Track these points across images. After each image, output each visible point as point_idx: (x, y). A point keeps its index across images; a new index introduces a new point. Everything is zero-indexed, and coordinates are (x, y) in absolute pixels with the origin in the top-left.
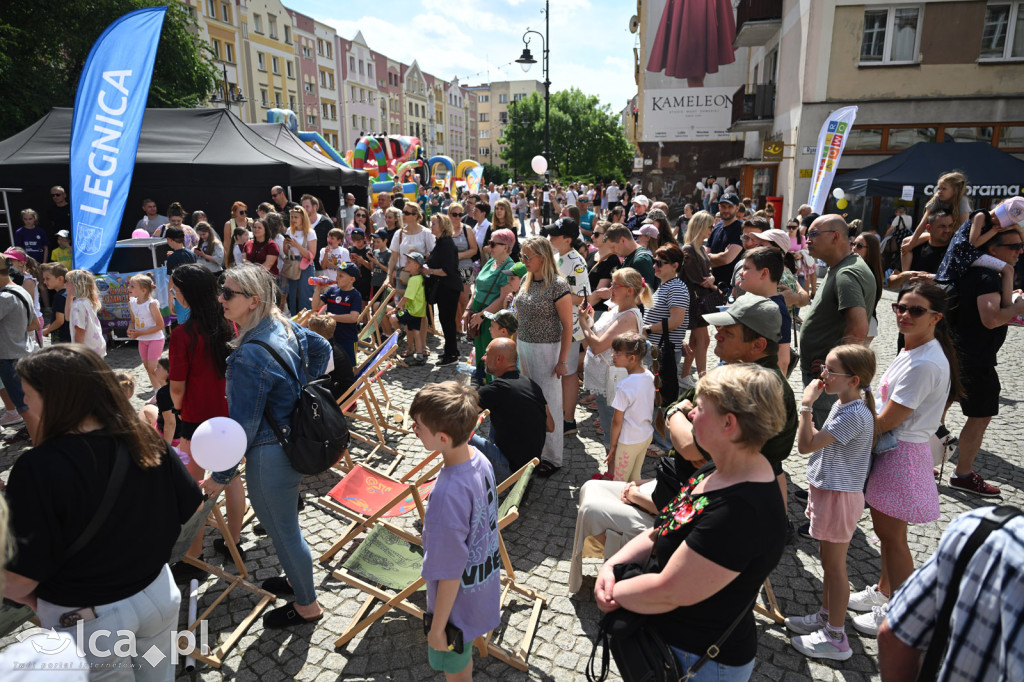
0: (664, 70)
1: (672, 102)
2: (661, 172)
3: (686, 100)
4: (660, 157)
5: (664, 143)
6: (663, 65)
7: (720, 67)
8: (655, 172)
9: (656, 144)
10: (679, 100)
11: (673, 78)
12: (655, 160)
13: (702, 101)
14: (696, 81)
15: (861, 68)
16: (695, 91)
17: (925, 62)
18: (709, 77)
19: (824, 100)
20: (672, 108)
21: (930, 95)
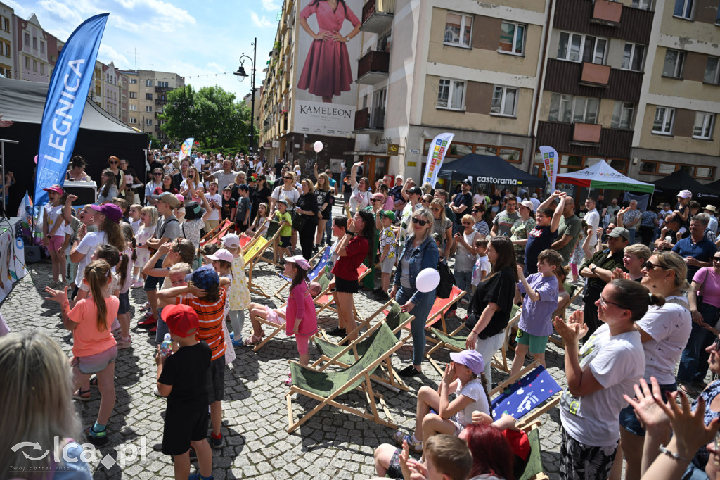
0: (308, 89)
1: (313, 109)
2: (305, 153)
3: (321, 109)
4: (304, 143)
5: (308, 135)
6: (307, 86)
7: (342, 93)
8: (301, 152)
9: (303, 135)
10: (317, 109)
11: (313, 95)
12: (301, 145)
13: (331, 111)
14: (327, 99)
15: (438, 109)
16: (326, 105)
17: (467, 111)
18: (335, 98)
19: (420, 124)
20: (313, 114)
21: (469, 128)
